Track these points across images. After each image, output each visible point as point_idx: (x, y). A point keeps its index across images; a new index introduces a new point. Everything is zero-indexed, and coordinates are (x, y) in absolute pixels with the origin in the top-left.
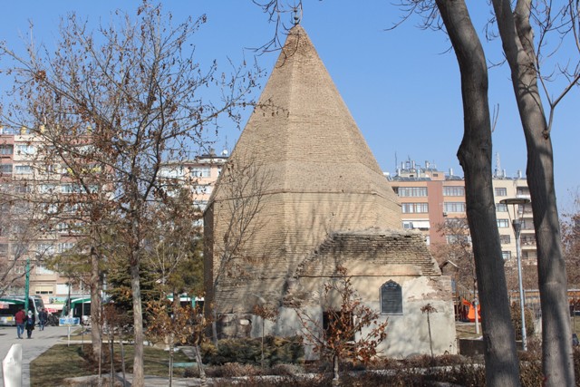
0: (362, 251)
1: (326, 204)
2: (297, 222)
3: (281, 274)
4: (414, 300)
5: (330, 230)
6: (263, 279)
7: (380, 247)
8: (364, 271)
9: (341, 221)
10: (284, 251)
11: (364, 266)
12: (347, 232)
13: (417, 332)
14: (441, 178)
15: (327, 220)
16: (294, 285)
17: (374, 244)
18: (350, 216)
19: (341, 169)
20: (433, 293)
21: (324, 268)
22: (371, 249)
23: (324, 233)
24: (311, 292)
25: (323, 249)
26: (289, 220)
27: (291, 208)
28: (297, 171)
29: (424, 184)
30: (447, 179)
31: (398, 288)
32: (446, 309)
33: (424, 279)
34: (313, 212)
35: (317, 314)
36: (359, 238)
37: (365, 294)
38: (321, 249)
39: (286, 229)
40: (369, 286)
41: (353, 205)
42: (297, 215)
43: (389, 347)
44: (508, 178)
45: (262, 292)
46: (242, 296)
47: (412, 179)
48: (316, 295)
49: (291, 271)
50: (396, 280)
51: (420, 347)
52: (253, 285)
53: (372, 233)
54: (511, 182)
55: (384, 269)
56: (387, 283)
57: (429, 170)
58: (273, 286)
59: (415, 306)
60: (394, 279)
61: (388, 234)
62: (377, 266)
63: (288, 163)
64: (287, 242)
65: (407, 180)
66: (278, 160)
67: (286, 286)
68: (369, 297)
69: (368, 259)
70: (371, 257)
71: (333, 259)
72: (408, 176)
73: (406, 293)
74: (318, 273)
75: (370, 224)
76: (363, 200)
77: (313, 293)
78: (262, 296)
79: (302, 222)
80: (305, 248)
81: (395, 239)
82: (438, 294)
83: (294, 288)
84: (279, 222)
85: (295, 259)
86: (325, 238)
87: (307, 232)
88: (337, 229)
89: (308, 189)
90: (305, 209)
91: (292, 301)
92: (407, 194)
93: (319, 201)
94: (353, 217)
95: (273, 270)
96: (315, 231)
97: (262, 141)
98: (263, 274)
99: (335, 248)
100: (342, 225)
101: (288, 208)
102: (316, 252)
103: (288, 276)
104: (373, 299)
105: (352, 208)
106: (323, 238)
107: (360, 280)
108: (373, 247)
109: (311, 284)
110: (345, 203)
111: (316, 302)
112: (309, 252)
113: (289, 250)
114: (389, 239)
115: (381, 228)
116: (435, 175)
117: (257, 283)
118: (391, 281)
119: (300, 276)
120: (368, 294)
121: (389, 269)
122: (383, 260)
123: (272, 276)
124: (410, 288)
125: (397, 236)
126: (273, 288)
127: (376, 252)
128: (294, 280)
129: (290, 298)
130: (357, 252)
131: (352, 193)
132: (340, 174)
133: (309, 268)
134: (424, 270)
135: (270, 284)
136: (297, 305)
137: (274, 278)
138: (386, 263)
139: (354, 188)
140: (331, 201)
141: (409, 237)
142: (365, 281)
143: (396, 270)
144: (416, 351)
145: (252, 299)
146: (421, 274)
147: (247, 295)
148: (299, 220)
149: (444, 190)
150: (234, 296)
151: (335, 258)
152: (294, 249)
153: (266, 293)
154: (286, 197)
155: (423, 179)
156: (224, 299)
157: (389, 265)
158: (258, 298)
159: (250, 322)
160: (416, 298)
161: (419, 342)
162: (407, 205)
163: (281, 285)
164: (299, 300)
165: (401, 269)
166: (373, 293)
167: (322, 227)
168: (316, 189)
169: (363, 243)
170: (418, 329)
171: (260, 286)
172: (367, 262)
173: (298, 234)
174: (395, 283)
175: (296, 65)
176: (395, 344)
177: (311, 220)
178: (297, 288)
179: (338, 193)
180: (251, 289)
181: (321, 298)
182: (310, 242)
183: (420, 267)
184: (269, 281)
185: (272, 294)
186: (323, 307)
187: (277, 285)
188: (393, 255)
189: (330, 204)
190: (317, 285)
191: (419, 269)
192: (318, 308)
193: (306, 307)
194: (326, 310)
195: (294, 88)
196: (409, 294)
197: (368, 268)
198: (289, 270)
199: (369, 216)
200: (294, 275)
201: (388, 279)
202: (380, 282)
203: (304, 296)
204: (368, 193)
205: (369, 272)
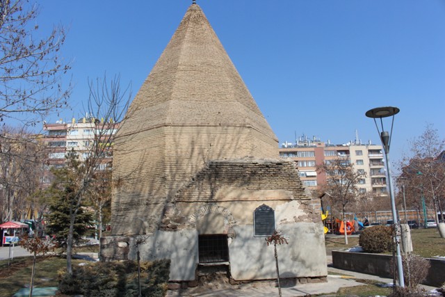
0: (236, 178)
1: (204, 136)
2: (177, 152)
3: (162, 200)
4: (286, 223)
5: (208, 159)
6: (147, 204)
7: (254, 174)
8: (239, 196)
9: (218, 151)
10: (164, 178)
11: (239, 192)
12: (224, 160)
13: (290, 253)
14: (323, 145)
15: (206, 151)
16: (171, 209)
17: (248, 171)
18: (227, 147)
19: (220, 106)
20: (304, 216)
21: (200, 194)
22: (244, 176)
23: (203, 162)
24: (187, 216)
25: (200, 176)
26: (170, 150)
27: (171, 140)
28: (179, 108)
29: (313, 149)
30: (327, 146)
31: (271, 212)
32: (317, 230)
33: (295, 203)
34: (193, 143)
35: (193, 236)
36: (233, 165)
37: (239, 217)
38: (198, 176)
39: (167, 159)
40: (243, 210)
41: (229, 137)
42: (177, 146)
43: (262, 267)
44: (363, 145)
45: (146, 217)
46: (131, 220)
47: (305, 146)
48: (192, 219)
49: (170, 197)
50: (269, 204)
51: (292, 266)
52: (140, 210)
53: (246, 161)
54: (365, 147)
55: (257, 194)
56: (261, 207)
57: (316, 141)
58: (155, 211)
59: (287, 228)
60: (267, 204)
61: (260, 162)
62: (251, 192)
63: (172, 102)
64: (168, 171)
65: (302, 147)
66: (165, 100)
67: (165, 211)
68: (243, 221)
69: (242, 185)
70: (245, 183)
71: (209, 186)
72: (303, 145)
73: (278, 217)
74: (194, 198)
75: (245, 154)
76: (239, 133)
77: (190, 217)
78: (146, 220)
79: (181, 152)
80: (184, 175)
81: (267, 166)
82: (309, 216)
83: (171, 212)
84: (161, 152)
85: (174, 186)
86: (203, 166)
87: (186, 161)
88: (214, 159)
89: (188, 123)
90: (185, 141)
91: (169, 225)
92: (303, 155)
93: (198, 133)
94: (229, 148)
95: (156, 197)
96: (194, 161)
97: (155, 87)
98: (147, 200)
99: (211, 175)
100: (219, 155)
101: (169, 140)
102: (193, 180)
103: (167, 202)
104: (247, 222)
105: (229, 140)
106: (201, 166)
107: (235, 204)
108: (247, 174)
109: (188, 209)
110: (222, 136)
111: (192, 225)
112: (187, 179)
113: (169, 178)
114: (261, 167)
115: (255, 157)
116: (320, 144)
117: (143, 208)
118: (264, 206)
119: (177, 202)
120: (243, 217)
121: (263, 194)
122: (256, 186)
123: (154, 201)
124: (282, 212)
125: (269, 164)
126: (155, 213)
127: (249, 179)
128: (172, 205)
129: (167, 222)
130: (231, 179)
131: (228, 126)
132: (219, 110)
133: (186, 194)
134: (295, 195)
135: (153, 209)
136: (174, 228)
137: (156, 204)
138: (259, 189)
139: (231, 122)
140: (209, 134)
141: (280, 164)
142: (239, 206)
143: (269, 195)
144: (289, 270)
145: (139, 223)
146: (293, 198)
147: (135, 219)
148: (179, 150)
149: (325, 152)
150: (126, 220)
151: (211, 184)
152: (174, 176)
153: (149, 217)
154: (167, 130)
155: (312, 147)
156: (118, 223)
157: (262, 191)
158: (142, 222)
159: (128, 244)
160: (288, 220)
161: (291, 262)
162: (303, 162)
163: (161, 210)
164: (176, 224)
165: (273, 194)
166: (247, 216)
167: (201, 157)
168: (195, 123)
169: (237, 170)
170: (291, 249)
171: (145, 211)
172: (242, 188)
173: (178, 163)
174: (268, 207)
175: (189, 30)
176: (268, 264)
177: (190, 150)
178: (173, 213)
179: (215, 126)
180: (139, 214)
181: (197, 222)
182: (189, 170)
183: (292, 192)
184: (152, 206)
185: (153, 218)
186: (198, 231)
187: (158, 210)
188: (266, 180)
189: (209, 137)
190: (193, 210)
191: (290, 194)
192: (194, 231)
193: (182, 230)
194: (201, 233)
195: (185, 46)
196: (282, 217)
197: (242, 194)
198: (169, 195)
199: (244, 146)
200: (172, 200)
201: (261, 204)
202: (253, 207)
203: (181, 220)
204: (243, 126)
205: (243, 197)
